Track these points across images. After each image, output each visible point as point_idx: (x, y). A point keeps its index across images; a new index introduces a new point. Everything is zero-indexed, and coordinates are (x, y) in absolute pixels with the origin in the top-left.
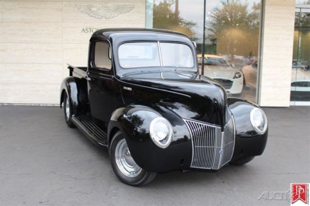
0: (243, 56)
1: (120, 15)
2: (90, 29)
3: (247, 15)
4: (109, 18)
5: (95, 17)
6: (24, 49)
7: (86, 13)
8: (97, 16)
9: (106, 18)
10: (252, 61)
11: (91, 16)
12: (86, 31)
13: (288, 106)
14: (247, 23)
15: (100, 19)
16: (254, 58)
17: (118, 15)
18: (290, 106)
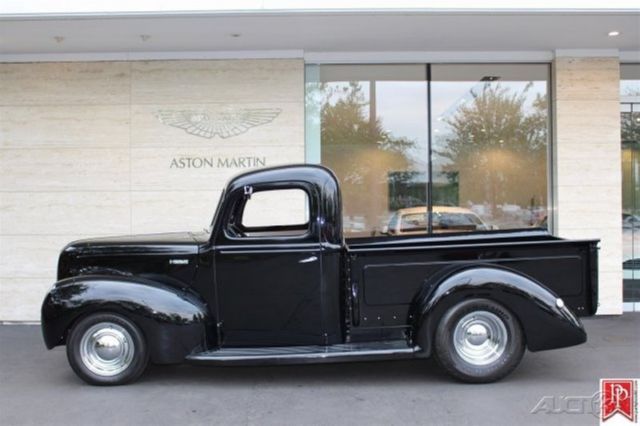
0: (518, 204)
1: (251, 130)
2: (189, 159)
3: (523, 120)
4: (229, 136)
5: (198, 135)
6: (50, 206)
7: (179, 127)
8: (202, 133)
9: (223, 137)
10: (538, 215)
11: (191, 133)
12: (179, 164)
13: (621, 313)
14: (523, 138)
15: (210, 138)
16: (541, 209)
17: (248, 128)
18: (625, 313)
